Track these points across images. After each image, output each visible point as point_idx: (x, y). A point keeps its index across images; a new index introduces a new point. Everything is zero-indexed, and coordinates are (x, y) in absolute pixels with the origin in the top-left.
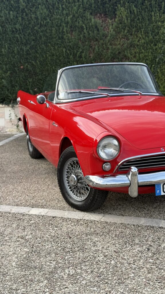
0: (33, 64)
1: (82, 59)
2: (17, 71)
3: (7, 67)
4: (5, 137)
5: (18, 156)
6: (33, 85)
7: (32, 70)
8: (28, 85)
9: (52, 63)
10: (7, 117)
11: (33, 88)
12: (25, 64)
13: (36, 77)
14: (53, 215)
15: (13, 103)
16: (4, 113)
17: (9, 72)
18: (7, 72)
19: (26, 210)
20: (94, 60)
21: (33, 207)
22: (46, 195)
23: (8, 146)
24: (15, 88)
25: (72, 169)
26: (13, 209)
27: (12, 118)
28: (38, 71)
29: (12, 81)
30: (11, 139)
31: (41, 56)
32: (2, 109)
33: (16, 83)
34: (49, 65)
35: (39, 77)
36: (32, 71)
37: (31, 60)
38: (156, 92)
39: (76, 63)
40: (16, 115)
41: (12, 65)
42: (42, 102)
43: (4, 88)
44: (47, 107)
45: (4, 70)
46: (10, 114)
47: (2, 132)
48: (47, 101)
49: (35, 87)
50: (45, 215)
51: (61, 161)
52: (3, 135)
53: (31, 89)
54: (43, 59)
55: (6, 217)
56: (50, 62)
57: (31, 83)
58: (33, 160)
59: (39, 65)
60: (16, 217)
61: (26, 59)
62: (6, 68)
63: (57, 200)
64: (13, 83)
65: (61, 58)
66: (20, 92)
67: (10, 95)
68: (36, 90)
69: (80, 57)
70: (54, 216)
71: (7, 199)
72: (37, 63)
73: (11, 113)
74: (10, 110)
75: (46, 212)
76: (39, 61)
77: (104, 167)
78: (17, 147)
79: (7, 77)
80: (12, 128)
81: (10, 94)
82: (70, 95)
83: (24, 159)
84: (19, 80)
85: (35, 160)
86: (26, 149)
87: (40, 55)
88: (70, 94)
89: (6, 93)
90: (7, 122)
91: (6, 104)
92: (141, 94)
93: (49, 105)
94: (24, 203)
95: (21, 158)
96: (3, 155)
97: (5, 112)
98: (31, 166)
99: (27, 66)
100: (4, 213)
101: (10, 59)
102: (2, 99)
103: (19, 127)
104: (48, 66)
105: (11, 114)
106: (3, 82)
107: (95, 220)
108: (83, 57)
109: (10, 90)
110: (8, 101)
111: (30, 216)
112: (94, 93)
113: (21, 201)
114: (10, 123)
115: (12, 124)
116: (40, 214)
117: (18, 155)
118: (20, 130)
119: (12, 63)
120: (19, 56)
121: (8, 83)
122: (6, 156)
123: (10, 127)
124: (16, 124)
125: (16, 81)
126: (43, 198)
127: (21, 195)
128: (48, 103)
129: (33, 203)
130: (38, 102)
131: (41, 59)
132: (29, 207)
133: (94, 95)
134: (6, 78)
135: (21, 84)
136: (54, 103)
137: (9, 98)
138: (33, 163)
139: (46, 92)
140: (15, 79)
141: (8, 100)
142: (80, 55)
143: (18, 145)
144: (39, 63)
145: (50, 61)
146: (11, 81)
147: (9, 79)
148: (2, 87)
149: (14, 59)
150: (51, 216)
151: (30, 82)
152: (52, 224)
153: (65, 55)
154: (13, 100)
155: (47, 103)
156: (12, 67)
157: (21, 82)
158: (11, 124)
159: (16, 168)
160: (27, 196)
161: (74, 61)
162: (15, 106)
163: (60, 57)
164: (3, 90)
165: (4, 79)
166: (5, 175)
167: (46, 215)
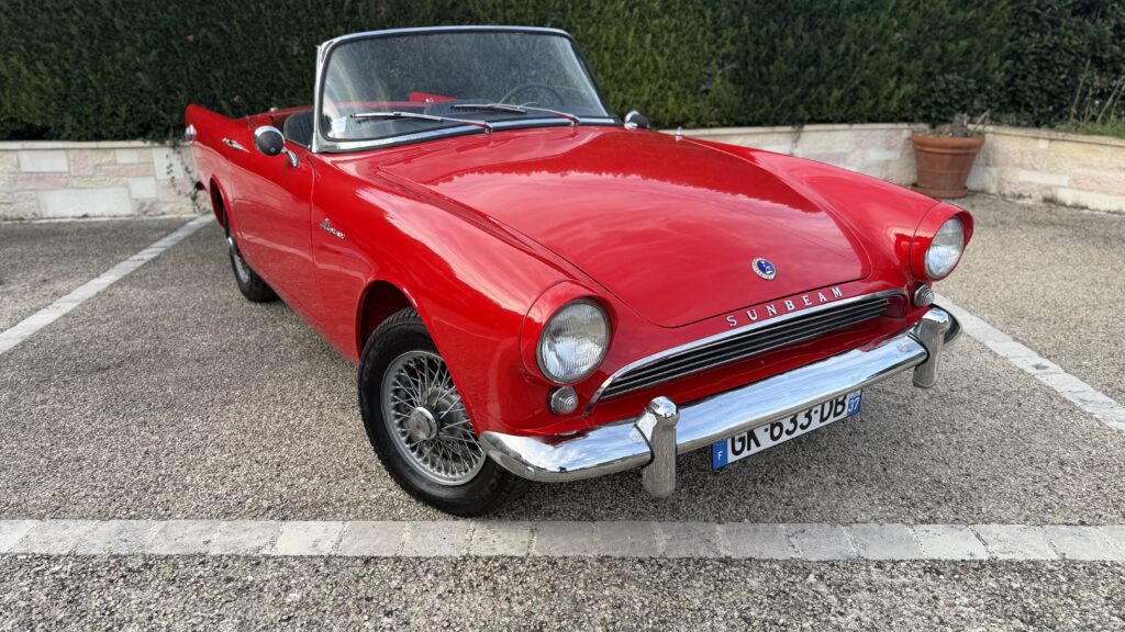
0: (221, 30)
1: (357, 18)
2: (179, 50)
3: (148, 37)
4: (162, 230)
5: (206, 296)
6: (228, 88)
7: (220, 45)
8: (212, 86)
9: (276, 27)
10: (161, 173)
11: (227, 94)
12: (199, 29)
13: (233, 64)
14: (365, 547)
15: (175, 135)
16: (153, 163)
17: (154, 52)
18: (148, 53)
19: (261, 534)
20: (388, 21)
21: (284, 519)
22: (322, 453)
23: (171, 260)
24: (177, 96)
25: (412, 383)
26: (215, 537)
27: (177, 177)
28: (238, 48)
29: (165, 76)
30: (180, 234)
31: (243, 7)
32: (146, 152)
33: (179, 82)
34: (269, 33)
35: (244, 65)
36: (223, 50)
37: (214, 20)
38: (606, 114)
39: (343, 29)
40: (187, 169)
41: (161, 31)
42: (273, 150)
43: (144, 95)
44: (290, 164)
45: (139, 45)
46: (168, 164)
47: (152, 213)
48: (291, 147)
49: (233, 93)
50: (333, 553)
51: (372, 358)
52: (156, 224)
53: (224, 99)
54: (250, 15)
55: (191, 585)
56: (270, 25)
57: (221, 82)
58: (252, 306)
59: (240, 32)
60: (229, 580)
61: (200, 17)
62: (145, 40)
63: (361, 474)
64: (170, 82)
65: (300, 14)
66: (191, 109)
67: (164, 115)
68: (236, 99)
69: (353, 12)
70: (367, 554)
71: (186, 487)
72: (234, 26)
73: (173, 162)
74: (167, 156)
75: (335, 538)
76: (239, 22)
77: (556, 400)
78: (200, 261)
79: (150, 65)
80: (179, 202)
81: (164, 111)
82: (364, 126)
83: (227, 304)
84: (185, 72)
85: (259, 306)
86: (228, 268)
87: (239, 6)
88: (363, 124)
89: (151, 109)
90: (164, 187)
91: (154, 139)
92: (576, 121)
93: (298, 159)
94: (250, 500)
95: (216, 302)
96: (160, 292)
97: (155, 162)
98: (251, 332)
99: (206, 36)
100: (181, 564)
101: (155, 15)
102: (141, 125)
103: (197, 201)
104: (266, 36)
105: (171, 165)
106: (139, 79)
107: (512, 552)
108: (360, 11)
109: (162, 102)
110: (159, 131)
111: (281, 564)
112: (442, 121)
113: (236, 488)
114: (172, 189)
115: (179, 193)
116: (315, 554)
117: (206, 292)
118: (202, 208)
119: (162, 25)
120: (179, 9)
121: (155, 82)
122: (169, 295)
123: (173, 200)
124: (188, 192)
125: (178, 75)
126: (313, 468)
127: (233, 459)
128: (293, 151)
129: (281, 497)
130: (258, 148)
131: (245, 17)
132: (272, 518)
133: (441, 125)
134: (147, 67)
135: (193, 86)
136: (314, 150)
137: (162, 122)
138: (255, 320)
139: (272, 110)
140: (173, 70)
141: (159, 128)
142: (353, 8)
143: (203, 256)
144: (238, 27)
145: (270, 22)
146: (163, 76)
147: (157, 72)
148: (138, 93)
149: (165, 15)
150: (357, 558)
151: (217, 80)
152: (368, 599)
153: (310, 6)
154: (175, 129)
155: (291, 154)
156: (164, 38)
157: (192, 79)
158: (176, 193)
159: (204, 341)
160: (255, 466)
161: (337, 24)
162: (181, 143)
163: (297, 11)
164: (141, 101)
165: (141, 71)
166: (171, 375)
167: (339, 553)
